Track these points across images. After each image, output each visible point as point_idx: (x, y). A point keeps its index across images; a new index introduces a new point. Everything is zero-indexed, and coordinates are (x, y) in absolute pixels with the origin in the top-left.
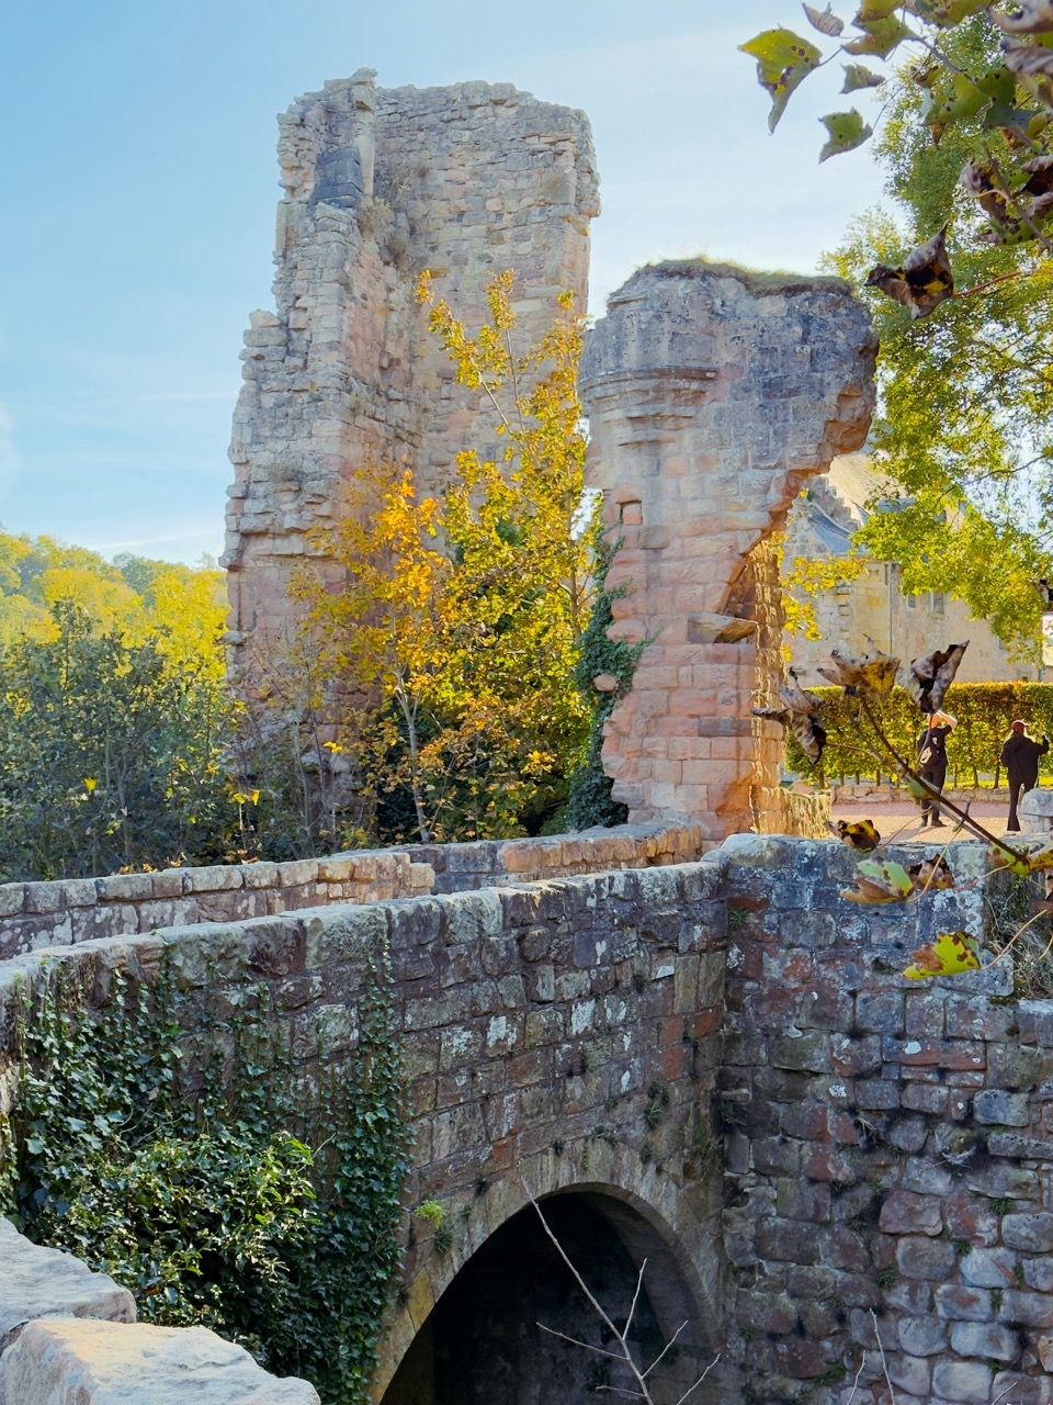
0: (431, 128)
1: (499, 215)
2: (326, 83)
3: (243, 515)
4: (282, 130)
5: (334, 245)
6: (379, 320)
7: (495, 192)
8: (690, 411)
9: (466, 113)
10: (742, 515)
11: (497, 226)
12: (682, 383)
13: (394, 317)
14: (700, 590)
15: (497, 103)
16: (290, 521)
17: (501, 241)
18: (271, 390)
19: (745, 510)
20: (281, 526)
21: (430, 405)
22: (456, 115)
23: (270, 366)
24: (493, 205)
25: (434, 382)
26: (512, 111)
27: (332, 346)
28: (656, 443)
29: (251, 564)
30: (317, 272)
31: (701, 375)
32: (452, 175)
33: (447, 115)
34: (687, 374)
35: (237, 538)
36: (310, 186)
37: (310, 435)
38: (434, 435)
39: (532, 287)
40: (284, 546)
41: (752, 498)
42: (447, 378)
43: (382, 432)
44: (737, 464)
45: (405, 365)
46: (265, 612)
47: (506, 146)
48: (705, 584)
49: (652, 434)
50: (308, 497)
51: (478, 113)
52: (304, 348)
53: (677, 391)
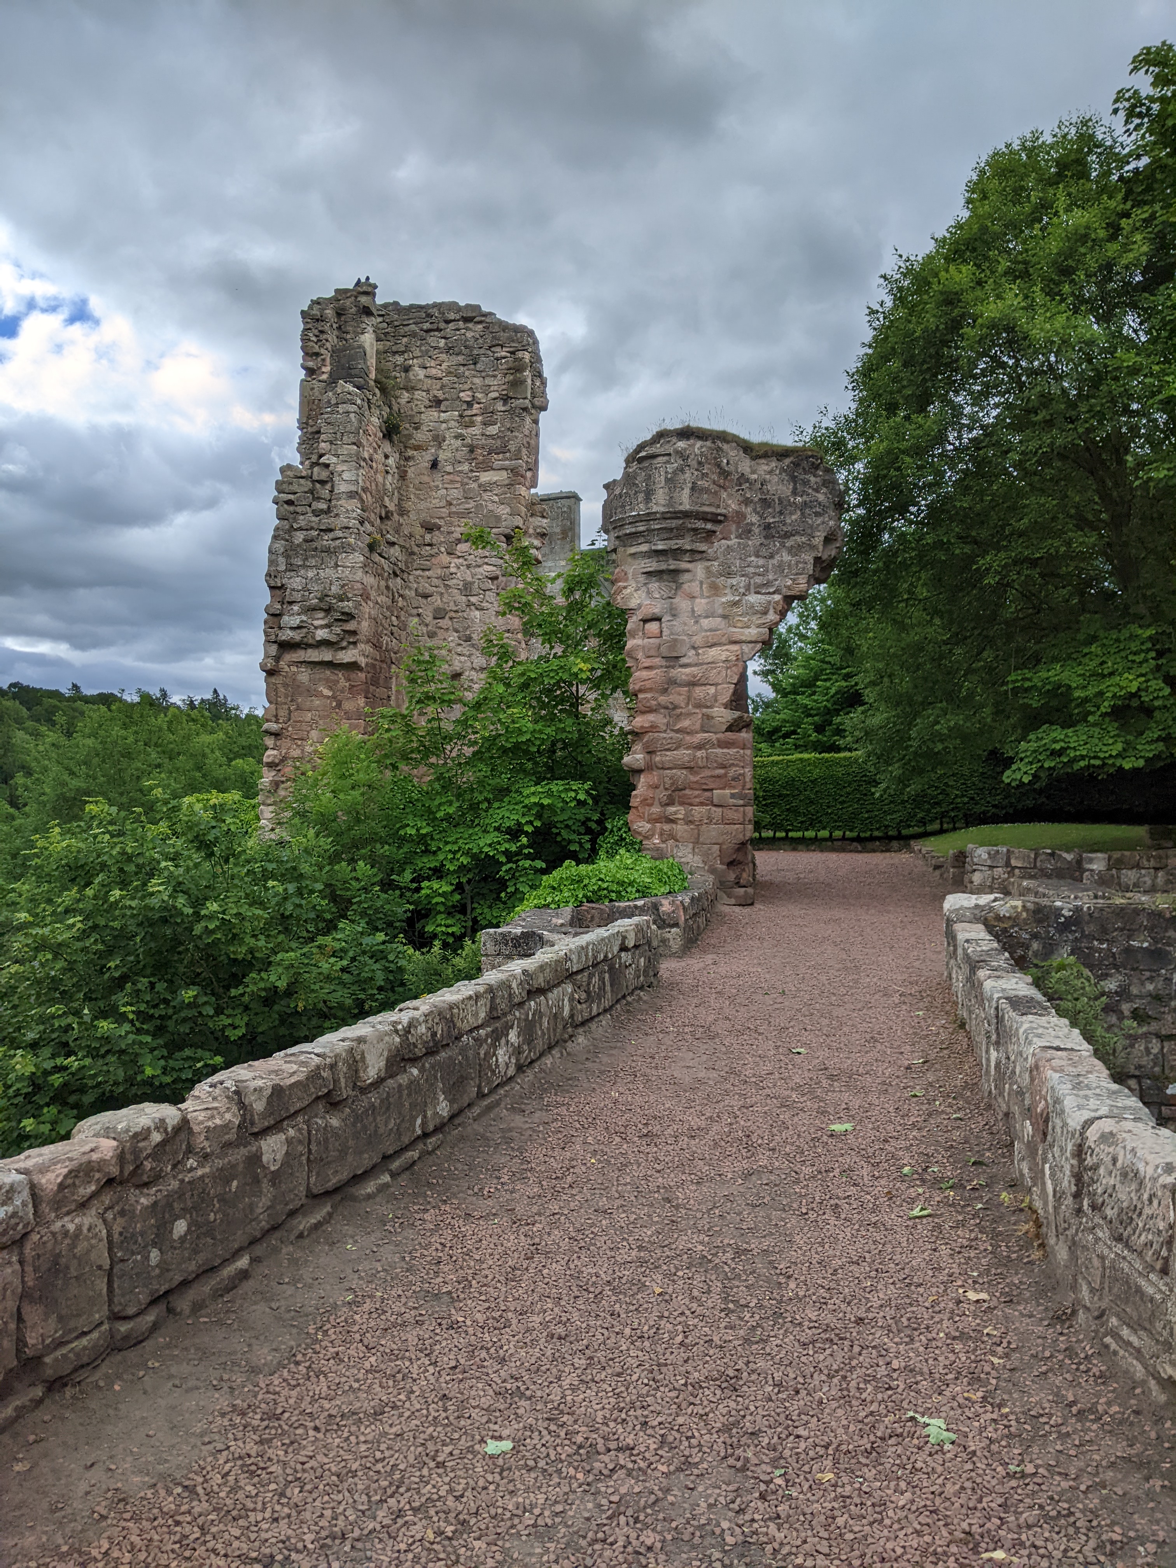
0: (413, 335)
1: (469, 404)
2: (337, 291)
3: (280, 628)
4: (305, 323)
5: (352, 415)
6: (380, 478)
7: (466, 387)
8: (703, 547)
9: (442, 325)
10: (747, 631)
11: (469, 413)
12: (700, 524)
13: (390, 477)
14: (712, 690)
15: (467, 320)
16: (321, 634)
17: (472, 424)
18: (300, 529)
19: (748, 627)
20: (313, 637)
21: (416, 549)
22: (435, 326)
23: (299, 509)
24: (466, 396)
25: (419, 531)
26: (480, 326)
27: (352, 495)
28: (676, 572)
29: (287, 669)
30: (339, 435)
31: (715, 519)
32: (433, 372)
33: (426, 326)
34: (705, 517)
35: (274, 647)
36: (327, 369)
37: (337, 566)
38: (419, 572)
39: (498, 461)
40: (314, 655)
41: (754, 618)
42: (430, 528)
43: (386, 567)
44: (742, 590)
45: (396, 517)
46: (298, 708)
47: (475, 352)
48: (716, 685)
49: (673, 565)
50: (337, 615)
51: (452, 326)
52: (328, 497)
53: (695, 530)
